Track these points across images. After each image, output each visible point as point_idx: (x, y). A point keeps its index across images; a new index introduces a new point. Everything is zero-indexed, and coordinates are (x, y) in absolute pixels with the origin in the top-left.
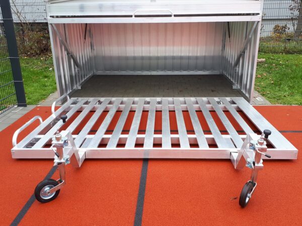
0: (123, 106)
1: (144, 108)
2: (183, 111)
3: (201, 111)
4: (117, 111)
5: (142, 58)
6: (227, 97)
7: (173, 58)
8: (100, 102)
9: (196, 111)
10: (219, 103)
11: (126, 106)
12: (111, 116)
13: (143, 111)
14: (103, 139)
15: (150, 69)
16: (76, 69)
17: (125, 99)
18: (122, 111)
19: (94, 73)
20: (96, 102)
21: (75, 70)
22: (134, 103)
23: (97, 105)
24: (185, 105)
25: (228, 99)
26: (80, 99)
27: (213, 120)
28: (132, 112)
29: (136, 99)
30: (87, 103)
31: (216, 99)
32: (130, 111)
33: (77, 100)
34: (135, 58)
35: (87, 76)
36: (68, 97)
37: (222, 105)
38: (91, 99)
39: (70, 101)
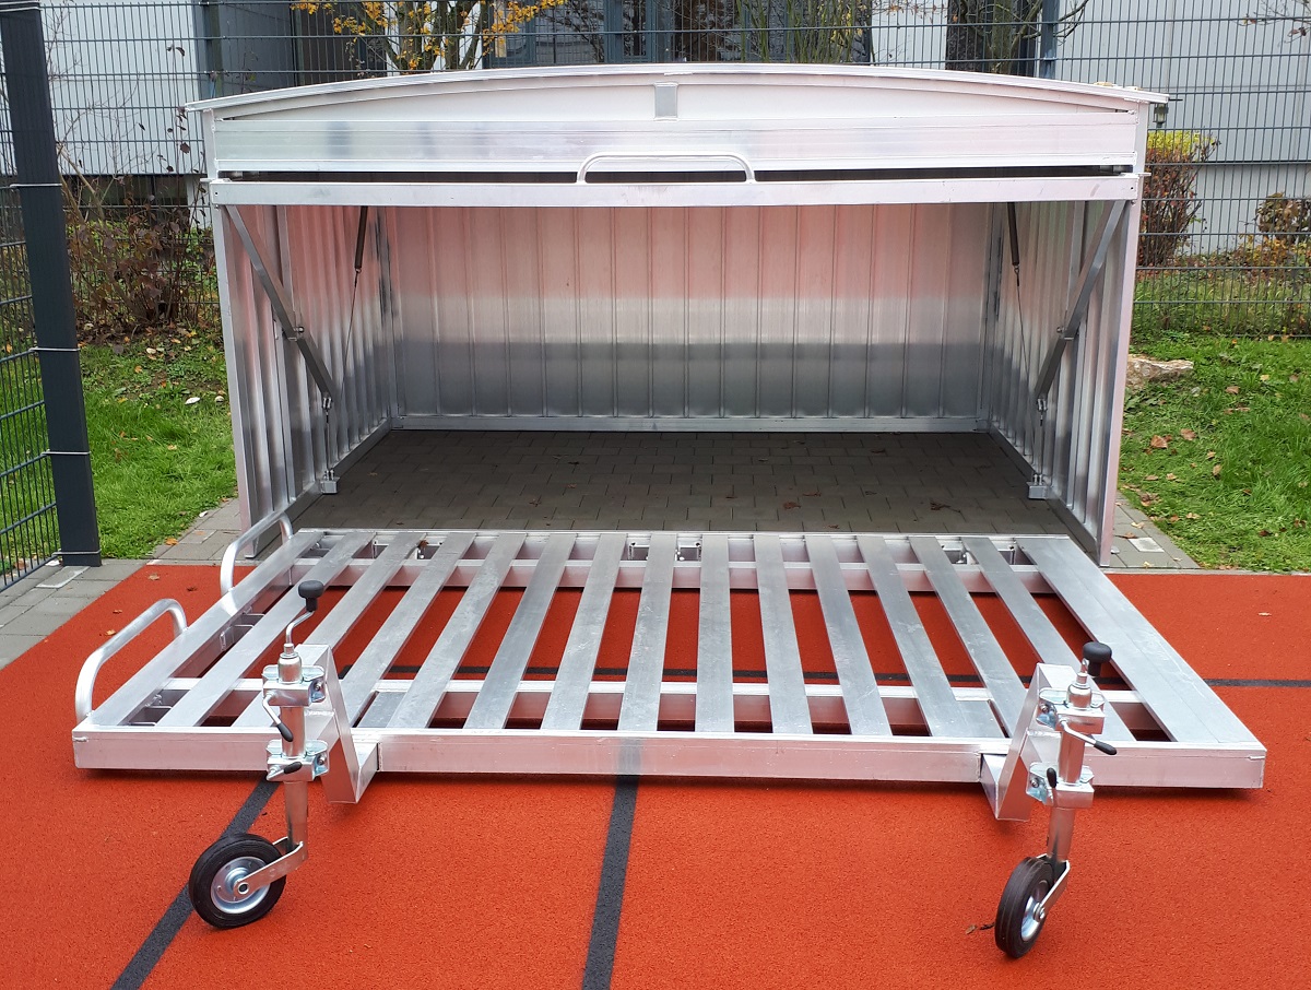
0: (529, 564)
1: (620, 576)
2: (792, 592)
3: (873, 593)
4: (502, 589)
5: (616, 352)
6: (997, 532)
7: (759, 352)
8: (426, 550)
9: (852, 593)
10: (956, 557)
11: (538, 569)
12: (478, 605)
13: (617, 590)
14: (448, 698)
15: (647, 402)
16: (319, 404)
17: (536, 537)
18: (523, 589)
19: (390, 419)
20: (409, 546)
21: (311, 408)
22: (575, 554)
23: (414, 562)
24: (805, 566)
25: (1002, 542)
26: (338, 534)
27: (920, 626)
28: (569, 593)
29: (587, 537)
30: (367, 552)
31: (948, 541)
32: (560, 590)
33: (326, 540)
34: (579, 352)
35: (361, 432)
36: (288, 528)
37: (968, 569)
38: (384, 536)
39: (294, 540)
